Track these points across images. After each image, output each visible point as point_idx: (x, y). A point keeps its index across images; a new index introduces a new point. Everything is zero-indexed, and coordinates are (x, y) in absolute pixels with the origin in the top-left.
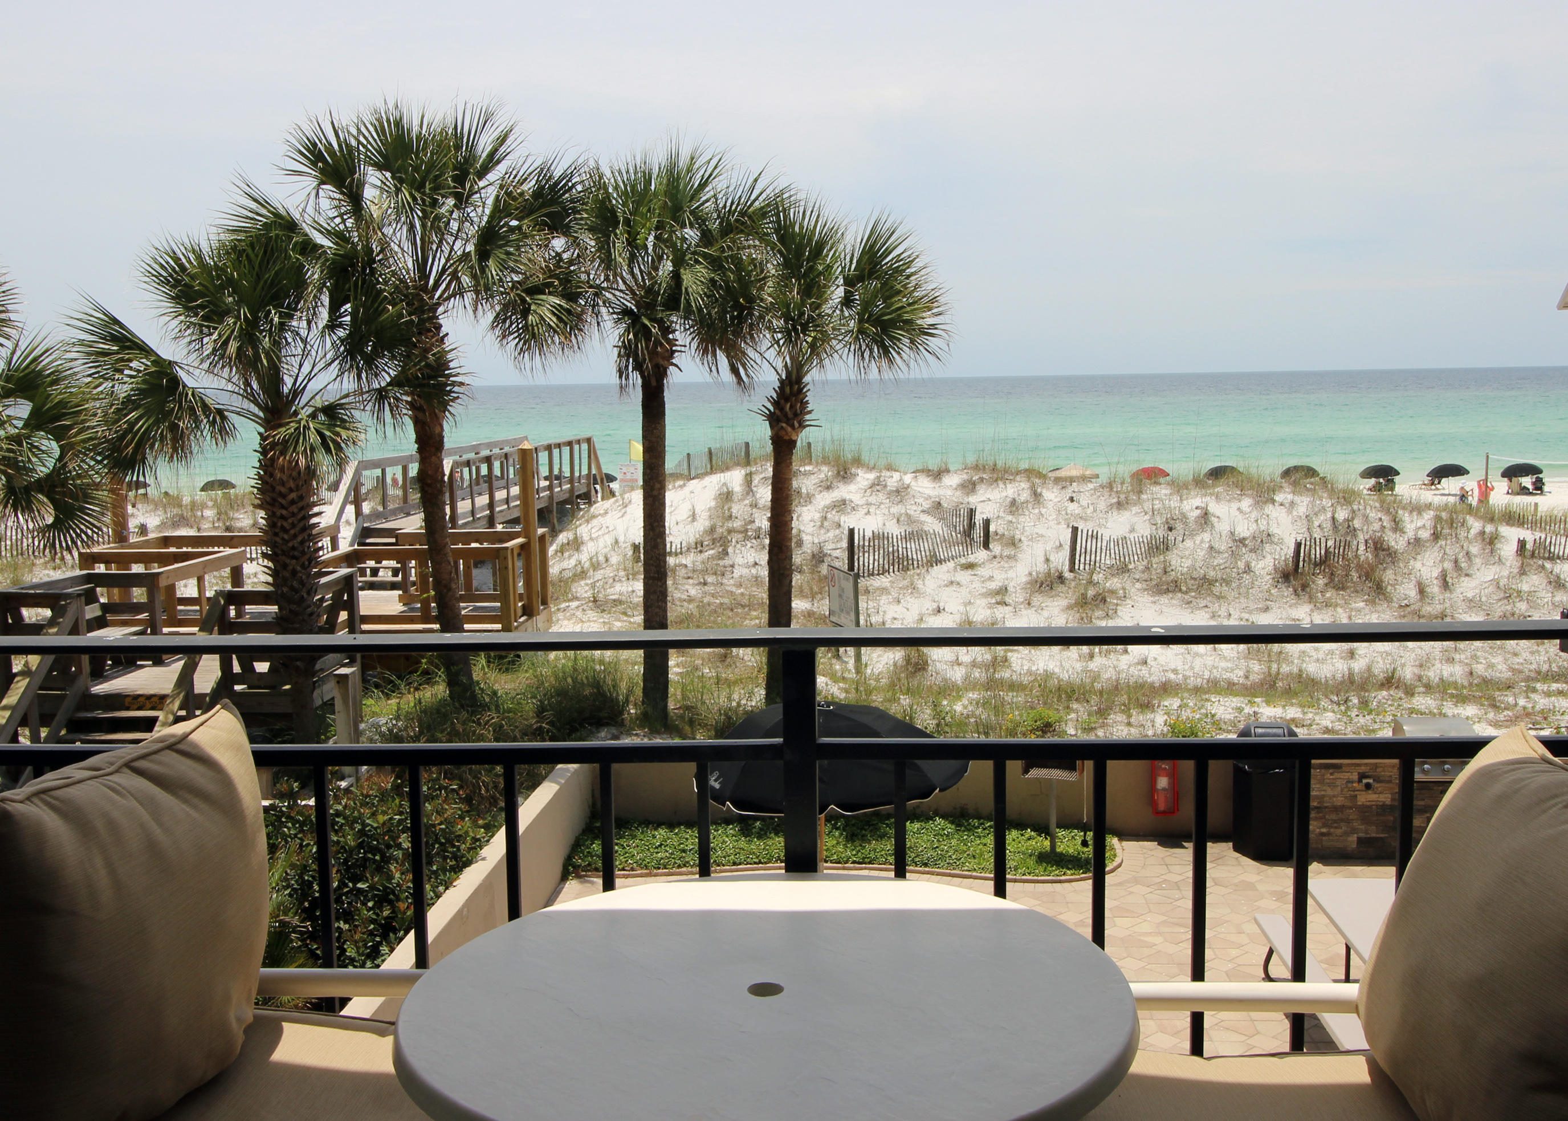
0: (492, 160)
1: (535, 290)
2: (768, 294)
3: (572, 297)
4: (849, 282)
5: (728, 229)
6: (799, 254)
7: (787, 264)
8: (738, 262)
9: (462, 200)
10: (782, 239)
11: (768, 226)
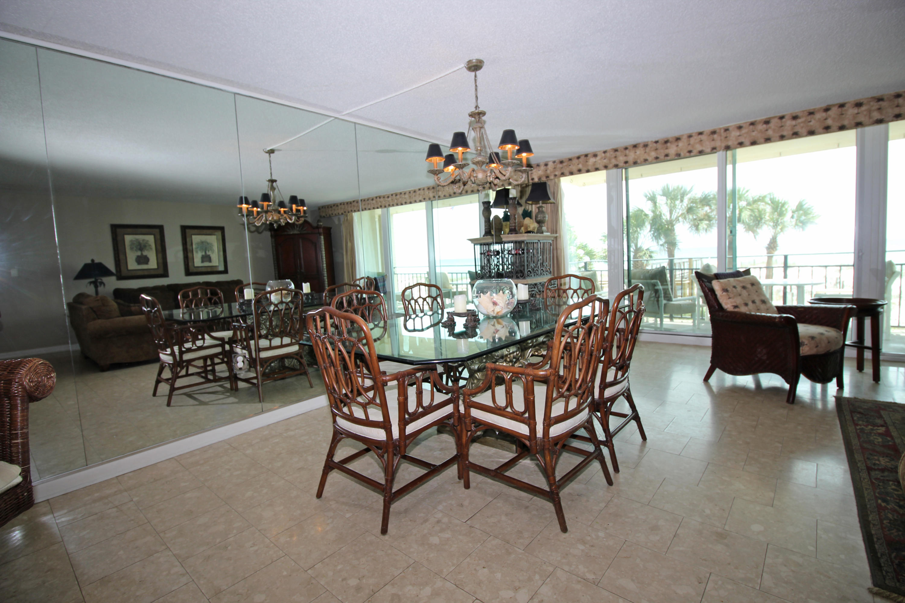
0: (689, 192)
1: (701, 220)
2: (767, 217)
3: (710, 221)
4: (793, 212)
5: (755, 201)
6: (777, 207)
7: (773, 208)
8: (758, 210)
9: (682, 201)
10: (772, 202)
11: (767, 200)
